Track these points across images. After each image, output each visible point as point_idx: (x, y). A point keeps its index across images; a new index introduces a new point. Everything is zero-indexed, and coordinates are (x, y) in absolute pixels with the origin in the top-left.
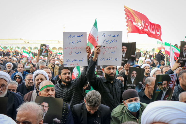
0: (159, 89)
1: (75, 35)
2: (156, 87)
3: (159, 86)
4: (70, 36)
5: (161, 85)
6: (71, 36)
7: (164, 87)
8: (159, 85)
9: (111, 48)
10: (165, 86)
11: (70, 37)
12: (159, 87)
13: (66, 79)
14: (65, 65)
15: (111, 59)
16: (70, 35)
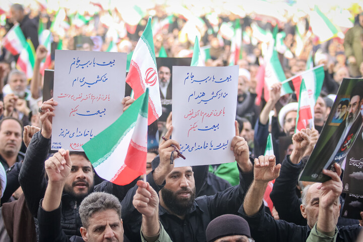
0: (340, 118)
1: (92, 61)
2: (335, 112)
3: (341, 108)
4: (76, 63)
5: (347, 106)
6: (78, 64)
7: (351, 114)
8: (341, 106)
9: (209, 116)
10: (354, 108)
11: (75, 66)
12: (342, 111)
13: (74, 184)
14: (55, 145)
15: (209, 147)
16: (76, 60)
